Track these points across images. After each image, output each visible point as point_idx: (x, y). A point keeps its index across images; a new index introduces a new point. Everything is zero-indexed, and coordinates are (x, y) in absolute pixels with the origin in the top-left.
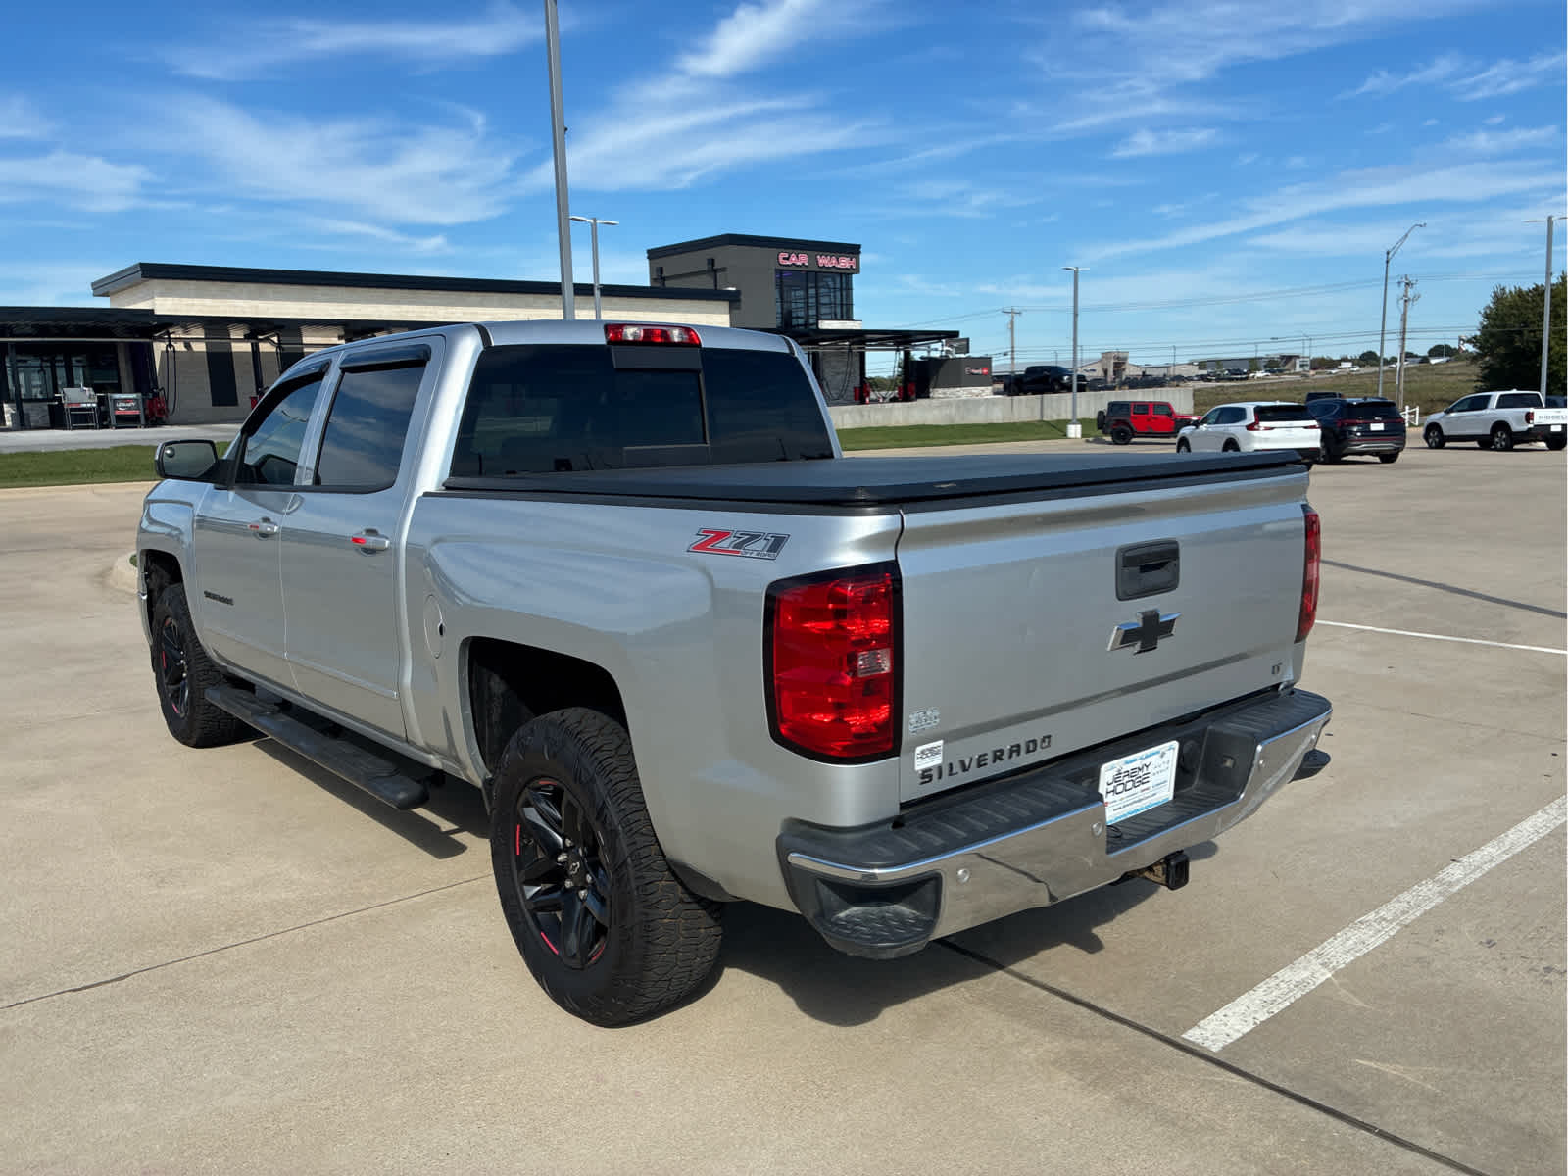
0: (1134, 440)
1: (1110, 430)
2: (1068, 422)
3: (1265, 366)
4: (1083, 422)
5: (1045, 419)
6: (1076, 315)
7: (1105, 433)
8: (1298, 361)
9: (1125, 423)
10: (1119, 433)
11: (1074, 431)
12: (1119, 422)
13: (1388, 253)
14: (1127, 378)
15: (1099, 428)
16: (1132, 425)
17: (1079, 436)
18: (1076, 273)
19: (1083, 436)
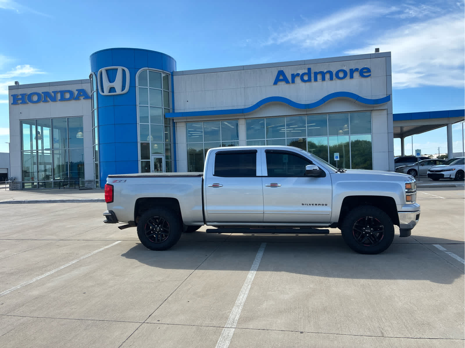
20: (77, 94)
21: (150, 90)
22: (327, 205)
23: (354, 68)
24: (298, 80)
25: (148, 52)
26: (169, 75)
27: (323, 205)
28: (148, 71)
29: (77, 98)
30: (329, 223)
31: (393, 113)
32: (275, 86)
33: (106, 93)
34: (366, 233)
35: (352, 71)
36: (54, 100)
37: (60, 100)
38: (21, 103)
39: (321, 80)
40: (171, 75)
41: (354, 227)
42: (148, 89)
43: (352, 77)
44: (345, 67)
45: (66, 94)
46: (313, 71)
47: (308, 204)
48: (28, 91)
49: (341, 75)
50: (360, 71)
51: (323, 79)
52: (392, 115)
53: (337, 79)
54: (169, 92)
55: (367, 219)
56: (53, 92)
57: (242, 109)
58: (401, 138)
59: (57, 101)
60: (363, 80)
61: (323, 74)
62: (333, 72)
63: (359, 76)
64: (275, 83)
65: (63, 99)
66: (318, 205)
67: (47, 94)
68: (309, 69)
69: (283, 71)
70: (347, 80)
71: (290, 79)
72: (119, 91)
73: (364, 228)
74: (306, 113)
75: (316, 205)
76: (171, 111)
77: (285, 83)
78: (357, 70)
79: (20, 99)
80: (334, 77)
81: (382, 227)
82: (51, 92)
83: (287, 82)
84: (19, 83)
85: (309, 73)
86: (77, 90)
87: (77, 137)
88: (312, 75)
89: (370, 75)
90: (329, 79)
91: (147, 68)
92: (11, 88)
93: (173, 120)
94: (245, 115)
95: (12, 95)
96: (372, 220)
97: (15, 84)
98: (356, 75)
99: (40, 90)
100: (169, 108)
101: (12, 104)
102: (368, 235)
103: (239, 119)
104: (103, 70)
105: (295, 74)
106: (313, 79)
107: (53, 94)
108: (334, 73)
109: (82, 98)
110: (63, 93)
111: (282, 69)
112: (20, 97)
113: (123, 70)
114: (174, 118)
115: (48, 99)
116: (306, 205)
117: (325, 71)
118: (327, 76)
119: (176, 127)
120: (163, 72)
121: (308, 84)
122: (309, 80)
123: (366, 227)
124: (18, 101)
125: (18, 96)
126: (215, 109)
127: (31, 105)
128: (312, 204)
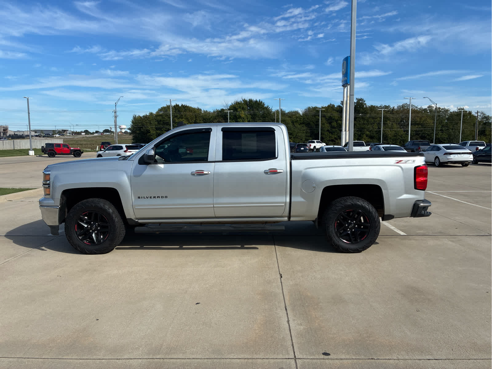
0: (56, 156)
1: (47, 152)
2: (29, 150)
3: (58, 133)
4: (35, 150)
5: (15, 149)
6: (29, 113)
7: (45, 154)
8: (68, 132)
9: (53, 150)
10: (51, 153)
11: (32, 153)
12: (50, 150)
13: (116, 103)
14: (10, 135)
15: (42, 152)
16: (55, 151)
17: (34, 154)
18: (28, 99)
19: (35, 155)
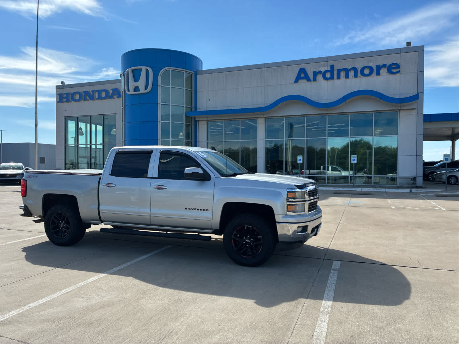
20: (112, 93)
21: (172, 89)
22: (208, 211)
23: (381, 64)
24: (320, 77)
25: (171, 52)
26: (192, 74)
27: (204, 210)
28: (171, 70)
29: (111, 97)
30: (211, 229)
31: (424, 114)
32: (296, 84)
33: (131, 92)
34: (247, 243)
35: (379, 68)
36: (92, 98)
37: (98, 99)
38: (66, 101)
39: (344, 78)
40: (194, 75)
41: (233, 235)
42: (170, 88)
43: (378, 74)
44: (372, 63)
45: (102, 93)
46: (336, 68)
47: (191, 209)
48: (72, 91)
49: (367, 72)
50: (388, 67)
51: (347, 76)
52: (423, 115)
53: (362, 76)
54: (191, 91)
55: (246, 228)
56: (92, 91)
57: (260, 108)
58: (452, 141)
59: (95, 100)
60: (392, 76)
61: (347, 71)
62: (358, 68)
63: (387, 73)
64: (296, 81)
65: (100, 98)
66: (200, 210)
67: (86, 93)
68: (332, 67)
69: (304, 68)
70: (374, 78)
71: (311, 76)
72: (142, 90)
73: (244, 238)
74: (326, 113)
75: (198, 209)
76: (193, 109)
77: (307, 81)
78: (384, 66)
79: (65, 98)
80: (359, 74)
81: (260, 238)
82: (90, 91)
83: (309, 80)
84: (64, 83)
85: (332, 71)
86: (112, 90)
87: (112, 134)
88: (335, 73)
89: (399, 72)
90: (354, 77)
91: (170, 68)
92: (58, 87)
93: (195, 118)
94: (263, 115)
95: (58, 94)
96: (251, 229)
97: (61, 84)
98: (383, 71)
99: (82, 90)
100: (191, 106)
101: (58, 102)
102: (248, 245)
103: (257, 118)
104: (130, 70)
105: (317, 71)
106: (335, 76)
107: (92, 93)
108: (359, 70)
109: (115, 97)
110: (100, 92)
111: (304, 66)
112: (65, 96)
113: (147, 70)
114: (196, 117)
115: (88, 98)
116: (189, 209)
117: (350, 68)
118: (352, 73)
119: (198, 125)
120: (185, 71)
121: (330, 82)
122: (332, 78)
123: (246, 237)
124: (63, 99)
125: (63, 95)
126: (235, 108)
127: (73, 103)
128: (194, 208)
